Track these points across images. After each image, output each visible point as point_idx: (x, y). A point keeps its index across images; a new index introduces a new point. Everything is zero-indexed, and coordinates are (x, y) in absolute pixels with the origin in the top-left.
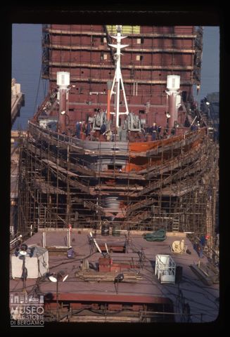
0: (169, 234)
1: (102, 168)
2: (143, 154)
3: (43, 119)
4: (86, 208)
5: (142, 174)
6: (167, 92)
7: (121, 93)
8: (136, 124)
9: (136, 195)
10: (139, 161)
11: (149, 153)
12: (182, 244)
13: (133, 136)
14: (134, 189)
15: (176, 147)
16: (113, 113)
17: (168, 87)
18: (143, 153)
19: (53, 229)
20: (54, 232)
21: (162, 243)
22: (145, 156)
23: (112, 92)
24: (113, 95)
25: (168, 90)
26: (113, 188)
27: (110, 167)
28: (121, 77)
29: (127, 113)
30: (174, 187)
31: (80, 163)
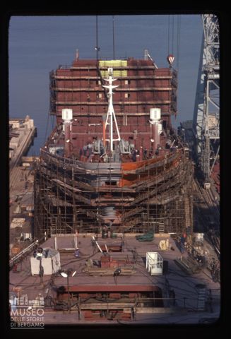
0: (156, 235)
1: (101, 185)
2: (133, 172)
3: (52, 147)
4: (89, 217)
5: (133, 188)
6: (151, 122)
7: (114, 123)
8: (127, 148)
9: (128, 205)
10: (130, 178)
11: (138, 171)
12: (167, 242)
13: (125, 158)
14: (127, 200)
15: (160, 165)
16: (108, 140)
17: (151, 118)
19: (63, 235)
21: (151, 243)
22: (135, 173)
23: (107, 123)
24: (108, 126)
25: (151, 120)
26: (110, 200)
27: (107, 183)
28: (113, 111)
29: (119, 139)
30: (159, 197)
31: (83, 181)
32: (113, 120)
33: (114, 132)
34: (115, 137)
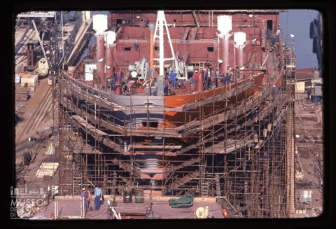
0: (197, 199)
4: (122, 169)
5: (180, 132)
6: (218, 35)
7: (165, 36)
8: (182, 72)
9: (174, 154)
10: (178, 119)
11: (185, 107)
12: (207, 210)
14: (172, 147)
15: (220, 99)
16: (157, 60)
17: (218, 29)
18: (178, 108)
20: (73, 200)
21: (187, 210)
22: (181, 111)
23: (155, 36)
24: (157, 39)
25: (219, 33)
26: (148, 147)
27: (144, 124)
28: (164, 19)
29: (173, 58)
30: (221, 144)
31: (111, 119)
32: (165, 31)
33: (165, 48)
34: (168, 54)
